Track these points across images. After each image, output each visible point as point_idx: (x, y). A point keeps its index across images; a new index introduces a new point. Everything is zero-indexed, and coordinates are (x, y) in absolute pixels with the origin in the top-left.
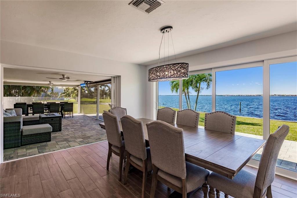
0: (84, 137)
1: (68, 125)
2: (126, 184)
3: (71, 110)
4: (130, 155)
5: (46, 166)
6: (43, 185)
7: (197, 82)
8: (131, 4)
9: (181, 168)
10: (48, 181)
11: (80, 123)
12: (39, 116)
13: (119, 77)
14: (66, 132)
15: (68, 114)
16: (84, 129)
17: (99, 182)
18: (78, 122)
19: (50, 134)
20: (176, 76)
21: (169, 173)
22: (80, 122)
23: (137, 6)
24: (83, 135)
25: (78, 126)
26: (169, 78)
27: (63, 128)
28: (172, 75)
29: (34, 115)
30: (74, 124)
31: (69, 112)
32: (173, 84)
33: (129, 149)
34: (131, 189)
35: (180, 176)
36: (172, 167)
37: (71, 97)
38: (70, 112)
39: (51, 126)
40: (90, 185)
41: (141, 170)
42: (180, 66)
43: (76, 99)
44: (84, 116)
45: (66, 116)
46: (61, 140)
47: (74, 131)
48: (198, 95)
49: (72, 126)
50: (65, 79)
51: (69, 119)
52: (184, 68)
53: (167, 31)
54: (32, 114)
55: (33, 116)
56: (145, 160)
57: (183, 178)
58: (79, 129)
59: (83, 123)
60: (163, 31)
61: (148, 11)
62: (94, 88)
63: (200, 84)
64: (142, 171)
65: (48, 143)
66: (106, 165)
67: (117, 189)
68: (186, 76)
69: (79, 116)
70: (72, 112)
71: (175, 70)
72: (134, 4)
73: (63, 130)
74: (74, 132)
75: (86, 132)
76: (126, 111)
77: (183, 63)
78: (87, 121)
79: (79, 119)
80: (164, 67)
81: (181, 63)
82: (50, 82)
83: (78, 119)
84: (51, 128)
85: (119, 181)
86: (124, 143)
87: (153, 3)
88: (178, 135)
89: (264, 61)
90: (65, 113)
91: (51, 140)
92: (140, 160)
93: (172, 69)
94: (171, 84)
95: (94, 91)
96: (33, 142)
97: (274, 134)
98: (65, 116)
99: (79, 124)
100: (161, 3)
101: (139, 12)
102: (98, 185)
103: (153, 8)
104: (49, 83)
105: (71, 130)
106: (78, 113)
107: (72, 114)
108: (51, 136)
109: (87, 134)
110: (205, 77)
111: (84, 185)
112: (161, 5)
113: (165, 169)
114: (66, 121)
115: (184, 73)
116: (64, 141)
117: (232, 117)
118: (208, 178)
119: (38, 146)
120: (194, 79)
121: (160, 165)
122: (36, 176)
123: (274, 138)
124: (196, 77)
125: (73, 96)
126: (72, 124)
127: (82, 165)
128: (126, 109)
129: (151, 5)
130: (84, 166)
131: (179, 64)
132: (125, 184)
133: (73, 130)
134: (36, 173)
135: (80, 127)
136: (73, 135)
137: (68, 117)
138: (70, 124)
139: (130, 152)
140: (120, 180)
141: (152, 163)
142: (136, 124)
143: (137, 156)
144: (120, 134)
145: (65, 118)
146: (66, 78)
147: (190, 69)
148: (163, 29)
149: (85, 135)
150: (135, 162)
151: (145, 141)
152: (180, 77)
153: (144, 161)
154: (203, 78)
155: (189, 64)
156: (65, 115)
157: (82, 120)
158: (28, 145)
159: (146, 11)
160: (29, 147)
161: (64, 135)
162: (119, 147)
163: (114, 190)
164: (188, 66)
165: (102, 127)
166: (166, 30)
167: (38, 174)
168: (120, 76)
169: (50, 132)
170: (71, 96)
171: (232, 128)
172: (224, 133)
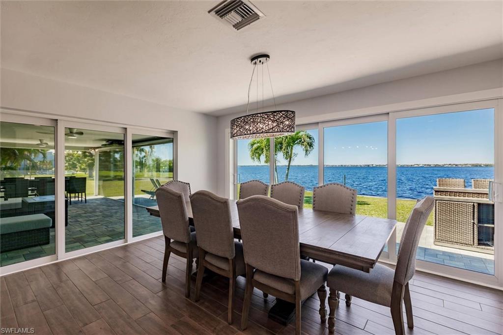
0: (111, 233)
1: (80, 215)
2: (199, 300)
3: (83, 190)
4: (206, 253)
5: (49, 286)
6: (46, 317)
7: (289, 145)
8: (213, 13)
9: (294, 264)
10: (56, 310)
11: (101, 212)
12: (21, 201)
13: (173, 133)
14: (77, 227)
15: (75, 197)
16: (111, 221)
17: (152, 302)
18: (97, 210)
19: (48, 232)
20: (276, 130)
21: (274, 274)
22: (101, 210)
23: (221, 17)
24: (110, 231)
25: (97, 216)
26: (267, 132)
27: (71, 220)
28: (270, 129)
29: (7, 200)
30: (91, 213)
31: (78, 193)
32: (254, 148)
33: (204, 244)
34: (207, 307)
35: (293, 277)
36: (280, 264)
37: (77, 170)
38: (80, 194)
39: (49, 218)
40: (137, 309)
41: (226, 276)
42: (283, 114)
43: (87, 173)
44: (106, 199)
45: (73, 200)
46: (70, 240)
47: (92, 224)
48: (289, 164)
49: (86, 217)
50: (74, 135)
51: (80, 205)
52: (289, 118)
53: (260, 61)
54: (3, 199)
55: (6, 202)
56: (232, 260)
57: (297, 280)
58: (101, 221)
59: (105, 210)
60: (254, 61)
61: (237, 26)
62: (120, 153)
63: (292, 149)
64: (229, 277)
65: (44, 247)
66: (162, 275)
67: (184, 309)
68: (293, 129)
69: (96, 199)
70: (83, 194)
71: (276, 121)
72: (217, 12)
73: (71, 223)
74: (92, 226)
75: (114, 226)
76: (189, 186)
77: (287, 111)
78: (113, 208)
79: (98, 205)
80: (258, 116)
81: (285, 111)
82: (40, 140)
83: (95, 204)
84: (49, 221)
85: (186, 297)
86: (195, 236)
87: (248, 13)
88: (291, 215)
89: (389, 113)
90: (70, 195)
91: (51, 242)
92: (226, 259)
93: (270, 119)
94: (250, 147)
95: (119, 159)
96: (13, 248)
97: (419, 208)
98: (70, 200)
99: (100, 214)
100: (260, 15)
101: (224, 27)
102: (150, 307)
103: (246, 23)
104: (39, 142)
105: (85, 223)
106: (94, 195)
107: (84, 197)
108: (49, 234)
109: (117, 229)
110: (300, 138)
111: (126, 309)
112: (259, 18)
113: (269, 269)
114: (75, 210)
115: (289, 126)
116: (75, 242)
117: (352, 191)
118: (328, 277)
119: (24, 253)
120: (284, 140)
121: (259, 263)
122: (29, 304)
123: (420, 213)
124: (287, 138)
125: (81, 168)
126: (85, 213)
127: (118, 279)
128: (189, 184)
129: (243, 17)
130: (120, 280)
131: (281, 111)
132: (196, 301)
133: (89, 223)
134: (30, 299)
135: (101, 217)
136: (92, 232)
137: (76, 203)
138: (83, 214)
139: (208, 249)
140: (188, 296)
141: (246, 262)
142: (219, 204)
143: (220, 254)
144: (187, 222)
145: (71, 204)
146: (77, 133)
147: (298, 121)
148: (254, 58)
149: (114, 231)
150: (216, 265)
151: (233, 230)
152: (283, 132)
153: (231, 262)
154: (297, 139)
155: (296, 113)
156: (70, 198)
157: (104, 207)
158: (5, 253)
159: (234, 26)
160: (6, 256)
161: (73, 233)
162: (186, 242)
163: (180, 312)
164: (294, 116)
165: (153, 213)
166: (259, 59)
167: (33, 301)
168: (177, 131)
169: (48, 228)
170: (77, 166)
171: (352, 206)
172: (341, 213)
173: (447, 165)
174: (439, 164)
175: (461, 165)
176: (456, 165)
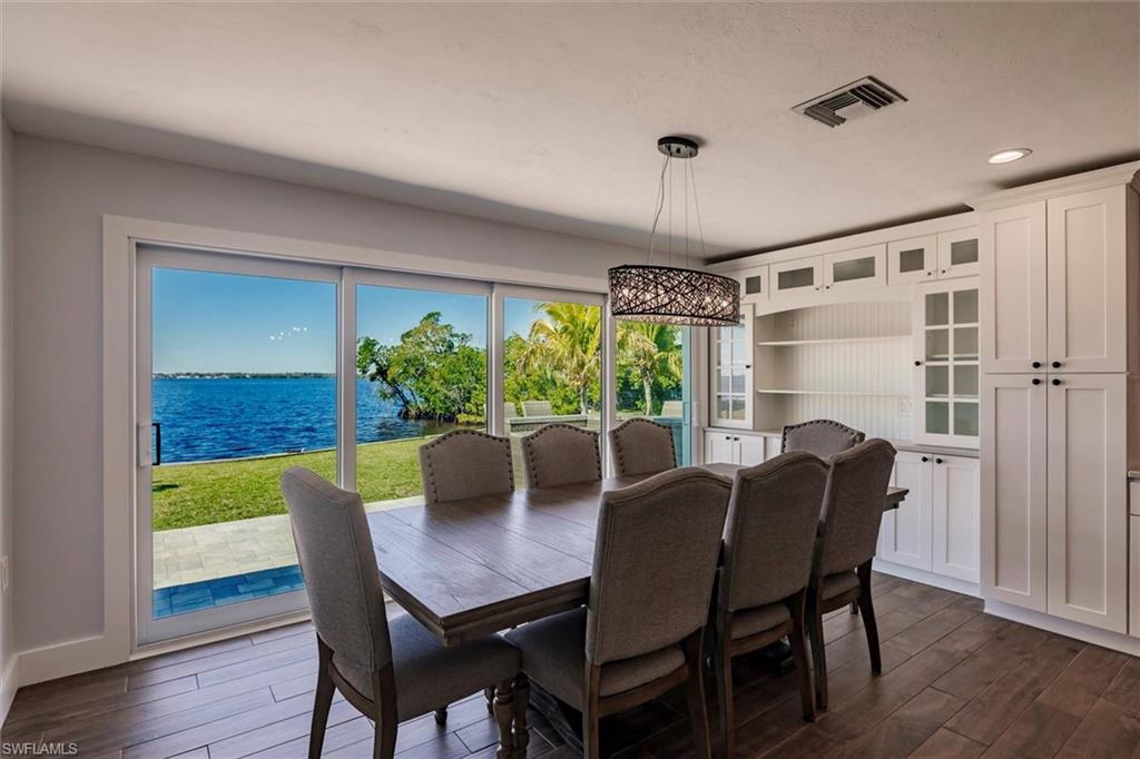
53: (678, 150)
173: (181, 374)
174: (165, 373)
175: (209, 375)
176: (201, 376)
